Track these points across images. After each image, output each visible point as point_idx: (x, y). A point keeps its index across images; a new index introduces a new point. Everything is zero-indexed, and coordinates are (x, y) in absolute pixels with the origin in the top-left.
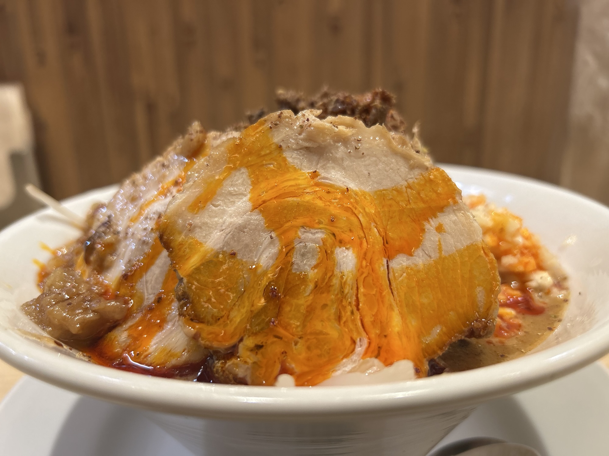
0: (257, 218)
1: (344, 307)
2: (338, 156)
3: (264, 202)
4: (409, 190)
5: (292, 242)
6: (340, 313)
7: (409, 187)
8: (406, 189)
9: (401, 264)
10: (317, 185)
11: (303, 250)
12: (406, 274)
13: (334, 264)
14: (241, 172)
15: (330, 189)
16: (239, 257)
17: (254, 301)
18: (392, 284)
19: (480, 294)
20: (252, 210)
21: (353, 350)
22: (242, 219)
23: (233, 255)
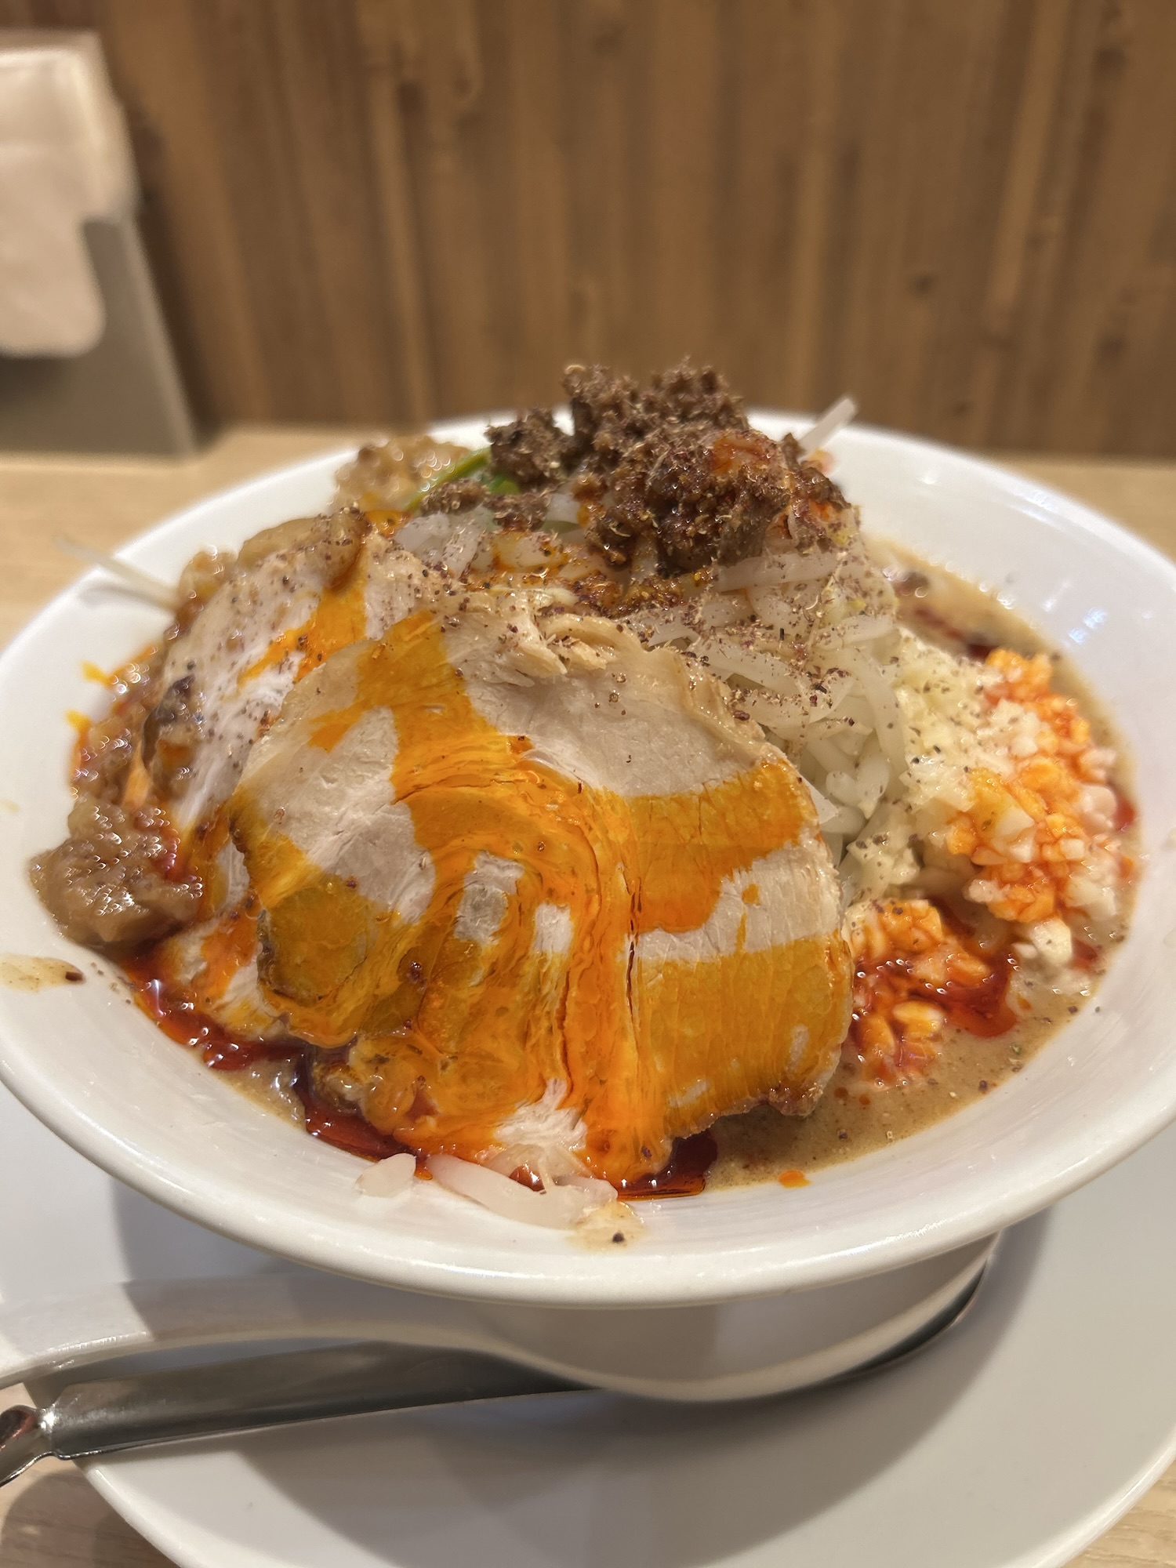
0: (402, 819)
1: (538, 1020)
2: (572, 709)
3: (418, 788)
4: (704, 805)
5: (459, 878)
6: (529, 1026)
7: (705, 798)
8: (700, 801)
9: (658, 955)
10: (524, 766)
11: (477, 898)
12: (664, 975)
13: (531, 936)
14: (381, 716)
15: (548, 781)
16: (362, 891)
17: (380, 978)
18: (633, 990)
19: (799, 1039)
20: (393, 803)
21: (541, 1097)
22: (374, 817)
23: (352, 885)
